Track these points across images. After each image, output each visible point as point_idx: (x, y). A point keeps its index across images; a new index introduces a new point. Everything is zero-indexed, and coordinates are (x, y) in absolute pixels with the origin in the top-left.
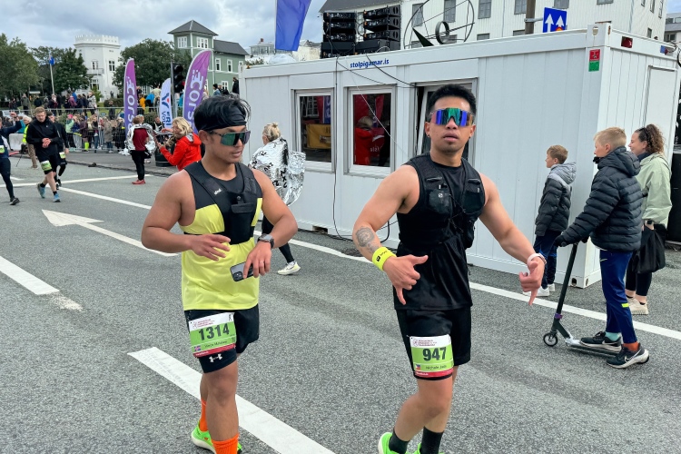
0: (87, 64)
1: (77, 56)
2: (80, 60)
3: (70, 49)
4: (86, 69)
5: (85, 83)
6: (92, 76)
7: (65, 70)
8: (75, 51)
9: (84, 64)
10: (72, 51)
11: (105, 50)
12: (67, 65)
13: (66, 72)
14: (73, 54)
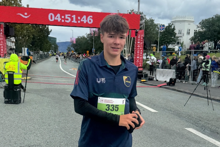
0: (176, 31)
1: (173, 27)
2: (174, 29)
3: (170, 24)
4: (176, 34)
5: (174, 41)
6: (178, 37)
7: (165, 34)
8: (172, 25)
9: (175, 31)
10: (171, 25)
11: (186, 24)
12: (167, 32)
13: (166, 35)
14: (171, 26)
